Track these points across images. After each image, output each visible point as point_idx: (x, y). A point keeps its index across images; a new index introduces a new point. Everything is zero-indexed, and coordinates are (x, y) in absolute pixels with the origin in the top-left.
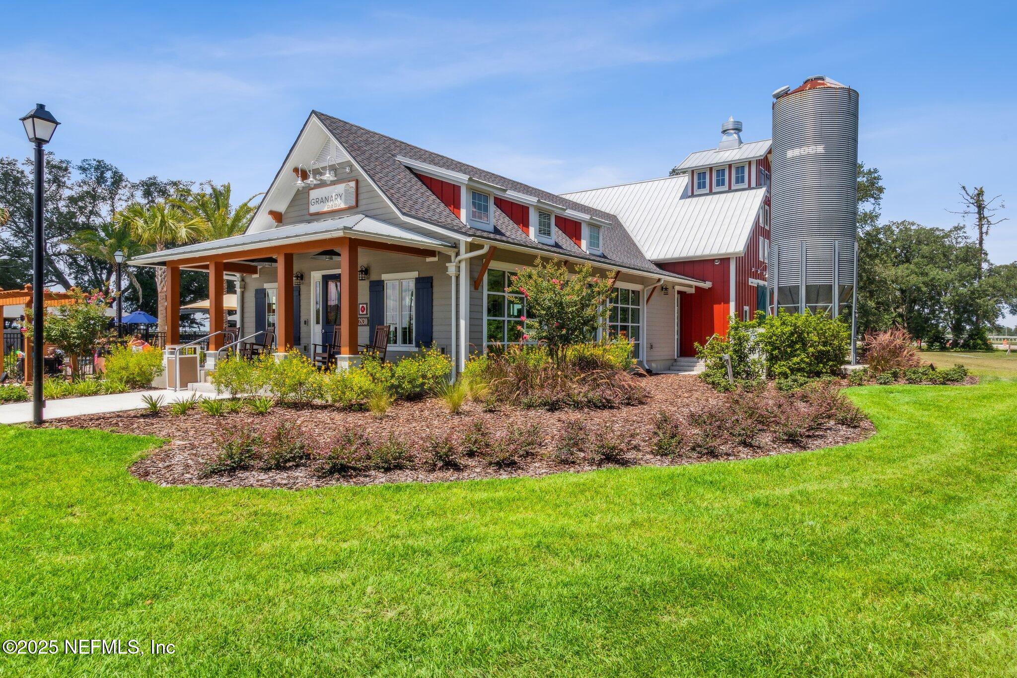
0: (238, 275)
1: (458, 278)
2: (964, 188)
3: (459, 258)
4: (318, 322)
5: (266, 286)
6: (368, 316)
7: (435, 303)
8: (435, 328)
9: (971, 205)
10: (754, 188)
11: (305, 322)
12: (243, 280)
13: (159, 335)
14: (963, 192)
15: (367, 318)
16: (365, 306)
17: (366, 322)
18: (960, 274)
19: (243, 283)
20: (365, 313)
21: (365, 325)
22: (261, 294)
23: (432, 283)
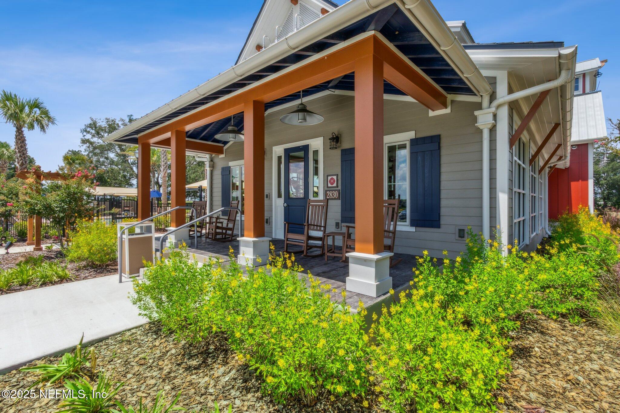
0: (208, 156)
1: (493, 130)
2: (610, 120)
3: (495, 103)
4: (279, 196)
5: (231, 164)
6: (340, 188)
7: (443, 169)
8: (443, 203)
9: (615, 129)
10: (588, 94)
11: (267, 195)
12: (212, 160)
13: (163, 205)
14: (610, 122)
15: (339, 191)
16: (335, 177)
17: (336, 194)
18: (612, 168)
19: (212, 163)
20: (335, 185)
21: (335, 199)
22: (227, 172)
23: (439, 143)
